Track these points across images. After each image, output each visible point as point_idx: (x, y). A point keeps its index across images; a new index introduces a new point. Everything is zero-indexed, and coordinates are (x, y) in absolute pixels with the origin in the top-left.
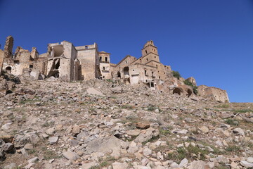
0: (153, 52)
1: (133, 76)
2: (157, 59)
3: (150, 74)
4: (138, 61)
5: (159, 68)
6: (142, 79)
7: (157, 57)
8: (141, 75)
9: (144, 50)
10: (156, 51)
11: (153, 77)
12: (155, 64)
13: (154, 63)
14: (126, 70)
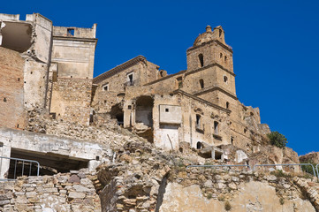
0: (220, 61)
1: (163, 125)
2: (230, 85)
3: (210, 129)
4: (171, 83)
5: (234, 115)
6: (187, 139)
7: (232, 79)
8: (186, 126)
9: (196, 53)
10: (230, 60)
11: (217, 138)
12: (223, 98)
13: (220, 95)
14: (144, 104)
